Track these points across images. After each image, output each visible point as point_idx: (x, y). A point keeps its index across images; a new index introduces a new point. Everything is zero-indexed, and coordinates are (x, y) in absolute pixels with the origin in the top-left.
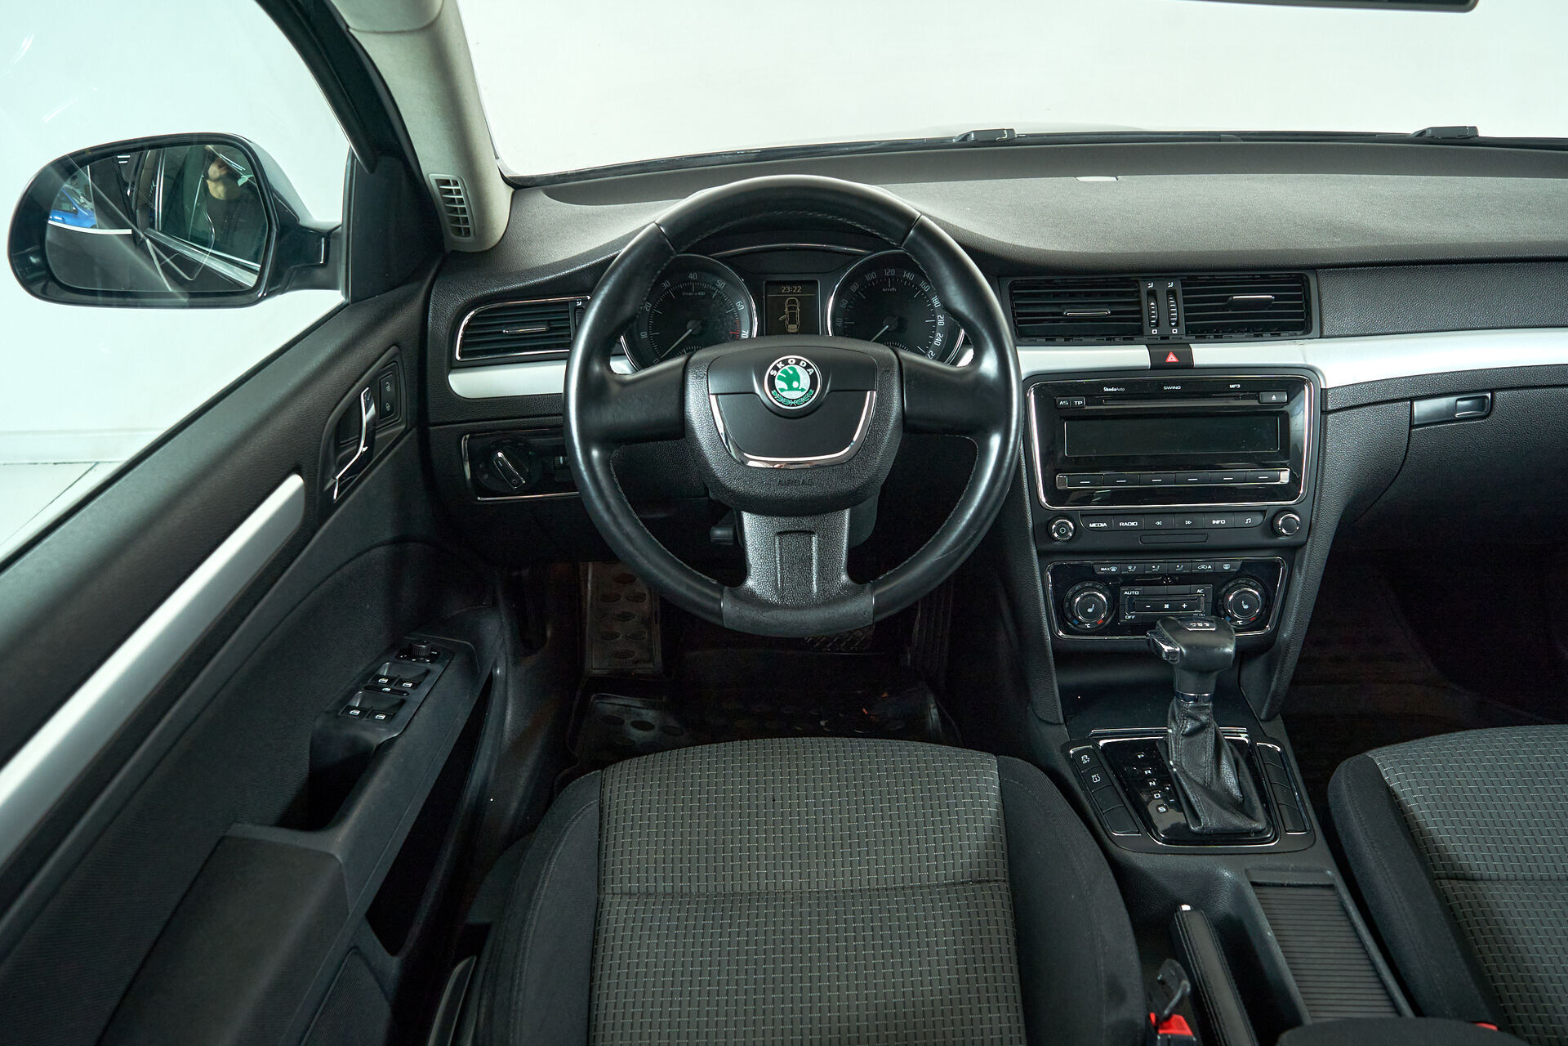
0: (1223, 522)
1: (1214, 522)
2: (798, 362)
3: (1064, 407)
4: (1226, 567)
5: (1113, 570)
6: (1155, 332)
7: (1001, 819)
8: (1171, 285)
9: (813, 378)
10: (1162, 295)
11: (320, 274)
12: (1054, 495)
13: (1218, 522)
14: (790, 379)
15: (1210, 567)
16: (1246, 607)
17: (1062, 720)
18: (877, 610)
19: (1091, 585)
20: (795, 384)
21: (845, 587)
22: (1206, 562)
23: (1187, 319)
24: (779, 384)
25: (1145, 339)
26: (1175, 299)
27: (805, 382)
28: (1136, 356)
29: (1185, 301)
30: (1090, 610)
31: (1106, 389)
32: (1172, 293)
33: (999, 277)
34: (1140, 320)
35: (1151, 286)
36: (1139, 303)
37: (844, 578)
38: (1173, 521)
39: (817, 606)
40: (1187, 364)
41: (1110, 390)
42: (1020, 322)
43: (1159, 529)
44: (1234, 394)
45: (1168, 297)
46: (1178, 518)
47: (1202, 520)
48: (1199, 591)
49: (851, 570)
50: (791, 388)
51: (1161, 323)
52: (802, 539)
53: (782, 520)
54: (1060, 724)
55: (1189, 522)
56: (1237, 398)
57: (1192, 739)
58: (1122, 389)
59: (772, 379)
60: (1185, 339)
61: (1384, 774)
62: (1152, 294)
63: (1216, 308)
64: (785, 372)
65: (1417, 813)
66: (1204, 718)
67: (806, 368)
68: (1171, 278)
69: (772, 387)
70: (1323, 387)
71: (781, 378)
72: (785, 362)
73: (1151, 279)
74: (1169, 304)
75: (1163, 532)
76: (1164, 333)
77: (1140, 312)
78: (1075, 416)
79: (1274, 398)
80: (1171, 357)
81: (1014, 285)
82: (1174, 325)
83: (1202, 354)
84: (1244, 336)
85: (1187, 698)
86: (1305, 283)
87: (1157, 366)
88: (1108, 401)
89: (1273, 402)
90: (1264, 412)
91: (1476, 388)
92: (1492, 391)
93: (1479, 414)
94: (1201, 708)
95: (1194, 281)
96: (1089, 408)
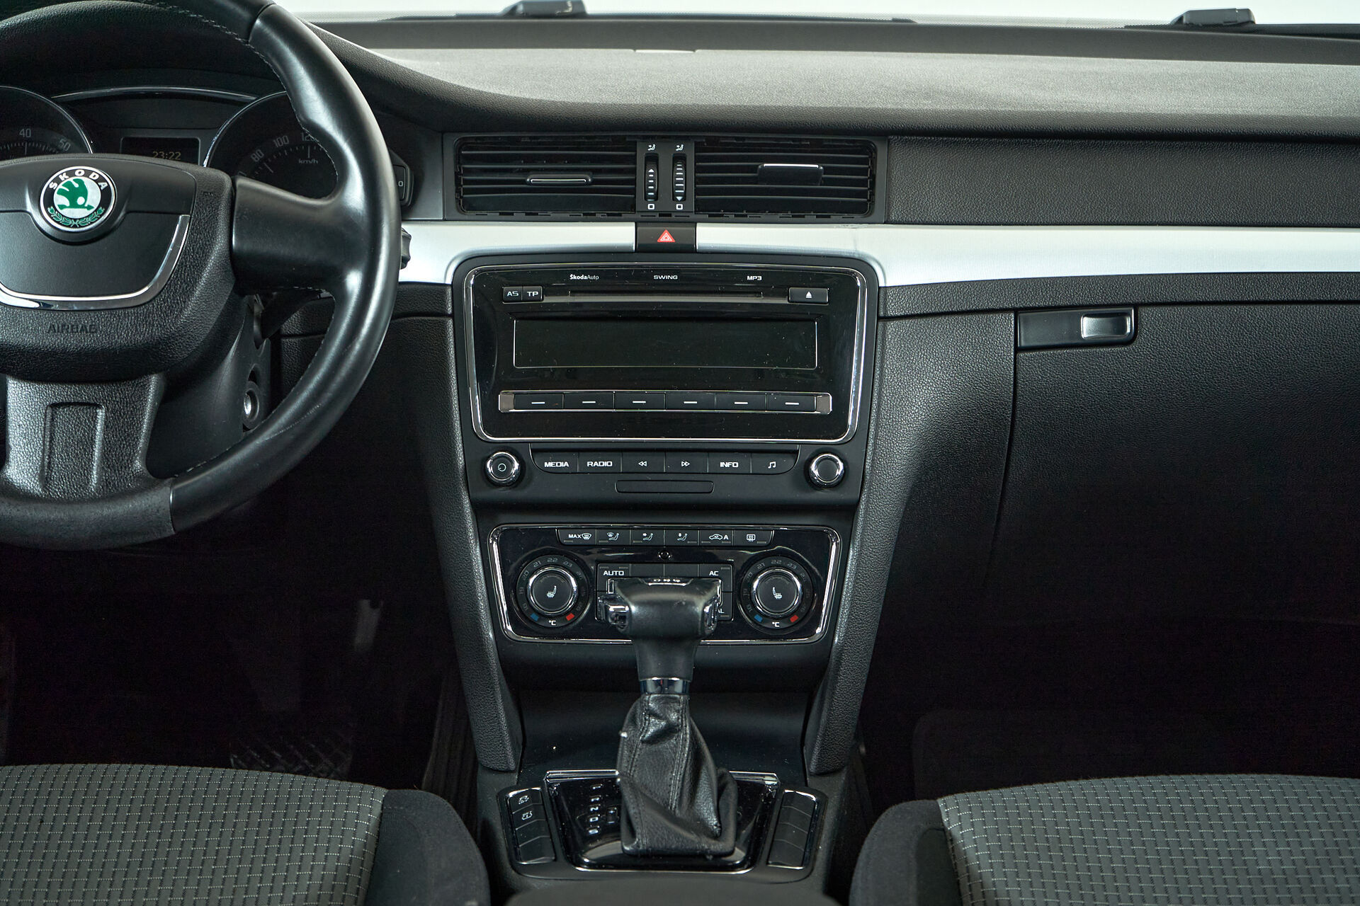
0: (736, 465)
1: (722, 464)
2: (87, 174)
3: (513, 299)
4: (751, 538)
5: (587, 537)
6: (651, 206)
7: (370, 852)
8: (680, 148)
9: (105, 194)
10: (665, 161)
12: (496, 421)
13: (728, 465)
14: (75, 194)
15: (726, 537)
16: (778, 596)
17: (512, 766)
18: (177, 510)
19: (555, 560)
20: (80, 200)
21: (138, 477)
22: (722, 531)
23: (698, 192)
24: (59, 200)
25: (638, 216)
26: (685, 167)
27: (94, 197)
28: (620, 234)
29: (698, 169)
30: (551, 595)
31: (573, 277)
32: (680, 158)
33: (443, 132)
34: (633, 192)
35: (652, 148)
36: (634, 171)
37: (138, 464)
38: (665, 464)
39: (94, 500)
40: (689, 249)
41: (579, 278)
42: (467, 191)
43: (643, 471)
44: (755, 290)
45: (674, 166)
46: (672, 458)
47: (707, 464)
48: (711, 573)
49: (148, 463)
50: (74, 204)
51: (660, 196)
52: (83, 413)
53: (57, 388)
54: (508, 771)
55: (686, 464)
56: (756, 293)
57: (654, 748)
58: (596, 278)
59: (50, 193)
60: (693, 217)
61: (944, 816)
62: (652, 159)
63: (745, 180)
64: (69, 185)
65: (972, 855)
66: (674, 717)
67: (96, 181)
68: (680, 140)
69: (49, 202)
70: (882, 284)
71: (62, 192)
72: (71, 174)
73: (651, 139)
74: (673, 176)
75: (649, 477)
76: (667, 209)
77: (633, 182)
78: (532, 314)
79: (809, 295)
80: (666, 238)
81: (463, 144)
82: (679, 198)
83: (711, 236)
84: (777, 217)
85: (651, 688)
86: (872, 152)
87: (644, 248)
88: (574, 293)
89: (809, 301)
90: (799, 316)
91: (1110, 301)
92: (1136, 306)
93: (1118, 337)
94: (667, 700)
95: (713, 144)
96: (547, 300)
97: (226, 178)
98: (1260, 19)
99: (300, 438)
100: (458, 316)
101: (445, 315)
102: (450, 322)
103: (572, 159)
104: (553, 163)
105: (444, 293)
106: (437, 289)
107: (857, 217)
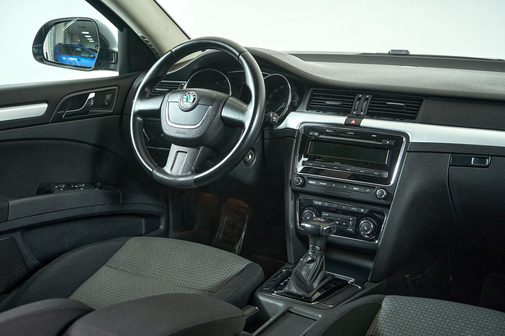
0: (358, 189)
1: (354, 188)
2: (192, 94)
3: (311, 135)
4: (362, 210)
5: (320, 204)
6: (355, 113)
8: (368, 96)
9: (194, 99)
10: (362, 100)
13: (356, 189)
14: (188, 99)
15: (356, 209)
16: (366, 228)
17: (293, 263)
18: (196, 182)
19: (312, 209)
20: (189, 101)
21: (191, 171)
22: (355, 207)
23: (368, 109)
24: (184, 100)
25: (350, 115)
26: (367, 102)
27: (192, 100)
29: (371, 103)
30: (308, 218)
31: (327, 131)
32: (367, 99)
33: (310, 88)
34: (351, 108)
35: (360, 96)
36: (353, 102)
37: (192, 168)
38: (340, 186)
39: (179, 177)
40: (358, 126)
41: (329, 131)
43: (333, 187)
44: (373, 139)
45: (365, 101)
46: (341, 184)
47: (350, 188)
48: (350, 219)
50: (187, 102)
51: (358, 110)
52: (184, 154)
55: (345, 187)
57: (308, 264)
58: (333, 131)
59: (183, 98)
60: (363, 116)
62: (359, 99)
63: (383, 107)
66: (315, 257)
67: (193, 96)
68: (368, 94)
69: (182, 100)
70: (410, 141)
72: (189, 94)
73: (360, 93)
74: (363, 104)
75: (334, 189)
76: (358, 114)
77: (352, 105)
78: (317, 140)
79: (388, 142)
80: (353, 122)
81: (315, 91)
82: (363, 111)
83: (367, 123)
84: (388, 118)
86: (422, 101)
87: (347, 124)
88: (327, 135)
89: (387, 144)
90: (385, 148)
91: (483, 153)
92: (492, 156)
93: (483, 165)
94: (314, 253)
95: (378, 96)
96: (320, 136)
100: (297, 138)
101: (294, 138)
102: (295, 140)
103: (338, 97)
104: (333, 98)
105: (296, 132)
106: (293, 131)
107: (411, 120)
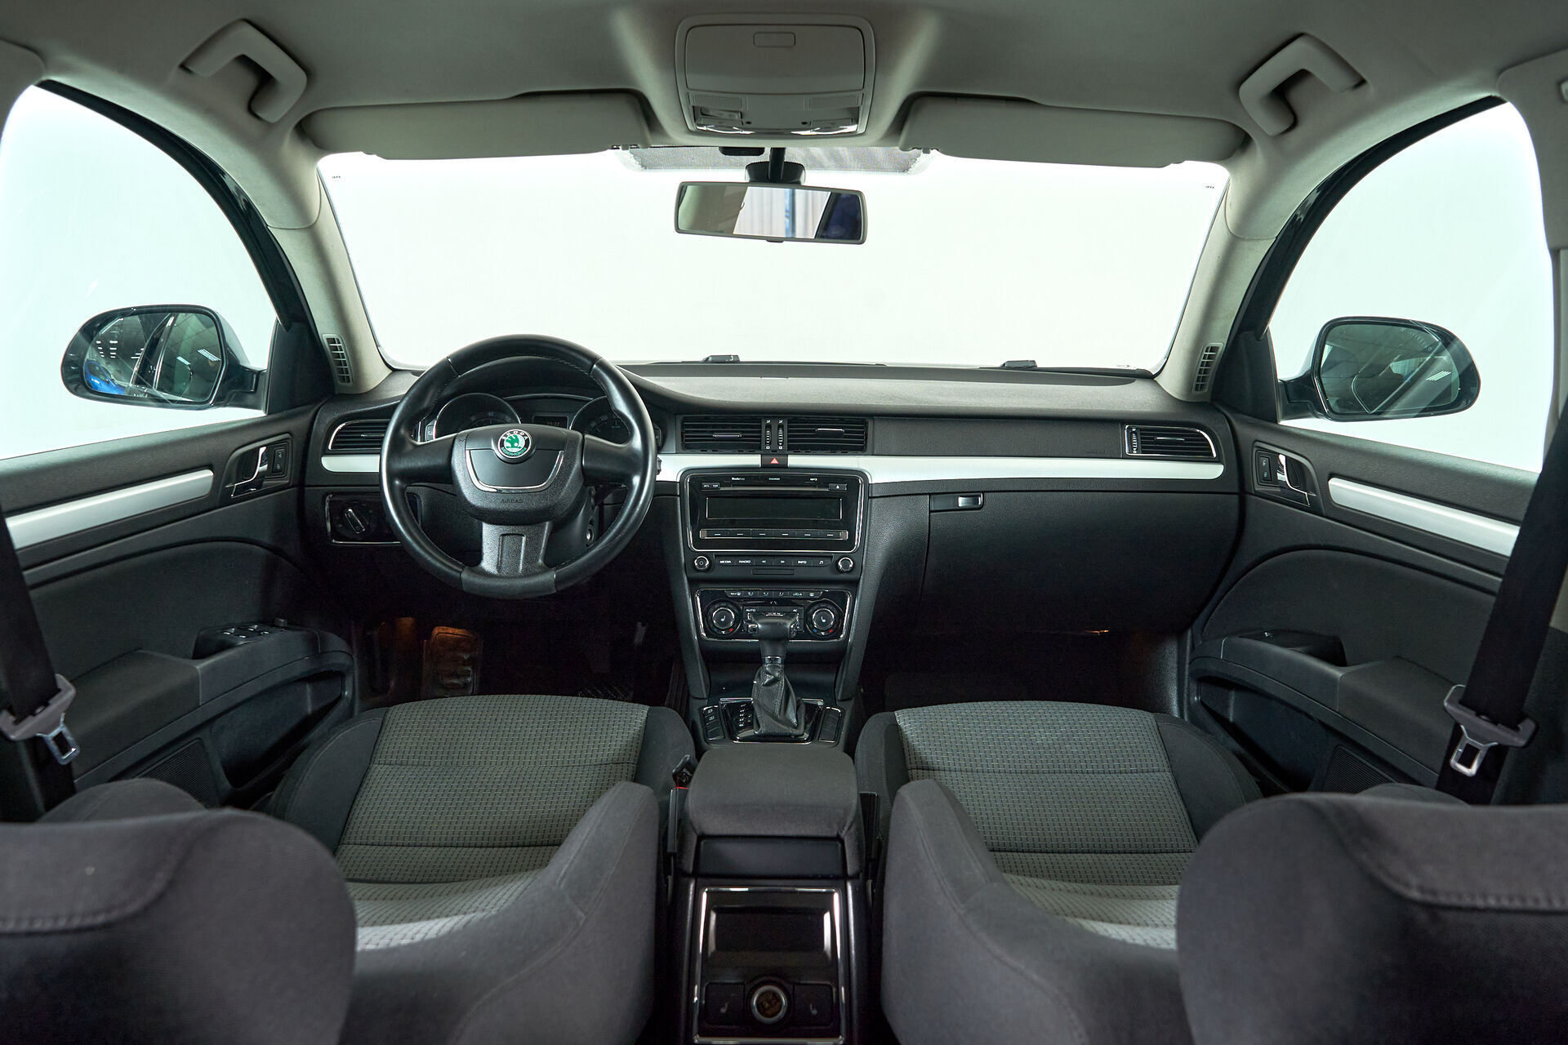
0: (805, 562)
1: (799, 562)
2: (519, 433)
3: (707, 488)
4: (812, 595)
5: (739, 594)
6: (768, 448)
7: (642, 734)
8: (781, 422)
9: (527, 441)
10: (774, 427)
11: (250, 398)
12: (699, 542)
13: (801, 562)
14: (513, 441)
15: (801, 595)
16: (824, 621)
17: (705, 696)
18: (557, 582)
19: (725, 605)
20: (516, 445)
21: (540, 567)
22: (799, 592)
23: (789, 441)
24: (506, 444)
25: (762, 452)
26: (783, 430)
27: (522, 443)
28: (754, 460)
29: (789, 431)
30: (723, 620)
31: (733, 479)
32: (781, 426)
33: (676, 415)
34: (760, 441)
35: (769, 422)
36: (760, 432)
37: (540, 561)
38: (774, 561)
39: (520, 577)
40: (785, 467)
41: (736, 479)
42: (686, 441)
43: (763, 565)
44: (813, 485)
45: (778, 430)
46: (777, 559)
47: (792, 562)
48: (794, 610)
49: (545, 560)
50: (513, 446)
51: (772, 443)
52: (516, 539)
53: (505, 527)
54: (703, 699)
55: (783, 562)
56: (815, 486)
57: (768, 688)
58: (743, 479)
59: (503, 441)
60: (786, 452)
61: (897, 719)
62: (769, 427)
63: (810, 436)
64: (511, 438)
65: (910, 736)
66: (777, 674)
67: (523, 436)
68: (781, 418)
69: (502, 445)
70: (870, 482)
71: (507, 441)
72: (512, 433)
73: (768, 418)
74: (778, 434)
75: (767, 569)
76: (775, 449)
77: (760, 437)
78: (715, 495)
79: (838, 487)
80: (775, 461)
81: (685, 420)
82: (781, 444)
83: (794, 461)
84: (824, 452)
85: (767, 661)
86: (866, 424)
87: (765, 466)
88: (734, 486)
89: (838, 490)
90: (833, 497)
91: (971, 490)
92: (983, 492)
93: (975, 506)
94: (774, 667)
95: (796, 420)
96: (722, 489)
97: (580, 434)
98: (1039, 365)
99: (612, 550)
100: (682, 496)
101: (676, 495)
102: (679, 498)
103: (733, 427)
104: (724, 428)
105: (676, 486)
106: (673, 484)
107: (860, 452)
